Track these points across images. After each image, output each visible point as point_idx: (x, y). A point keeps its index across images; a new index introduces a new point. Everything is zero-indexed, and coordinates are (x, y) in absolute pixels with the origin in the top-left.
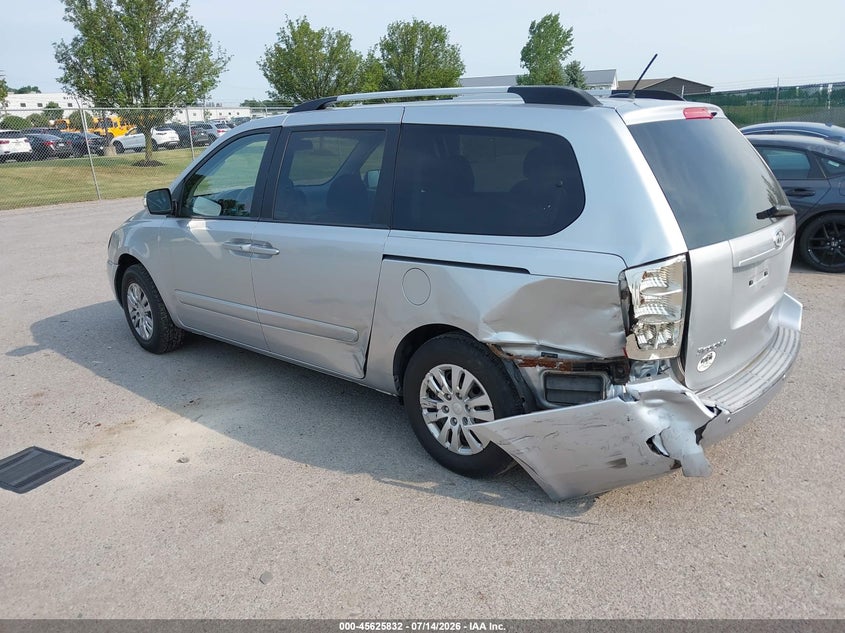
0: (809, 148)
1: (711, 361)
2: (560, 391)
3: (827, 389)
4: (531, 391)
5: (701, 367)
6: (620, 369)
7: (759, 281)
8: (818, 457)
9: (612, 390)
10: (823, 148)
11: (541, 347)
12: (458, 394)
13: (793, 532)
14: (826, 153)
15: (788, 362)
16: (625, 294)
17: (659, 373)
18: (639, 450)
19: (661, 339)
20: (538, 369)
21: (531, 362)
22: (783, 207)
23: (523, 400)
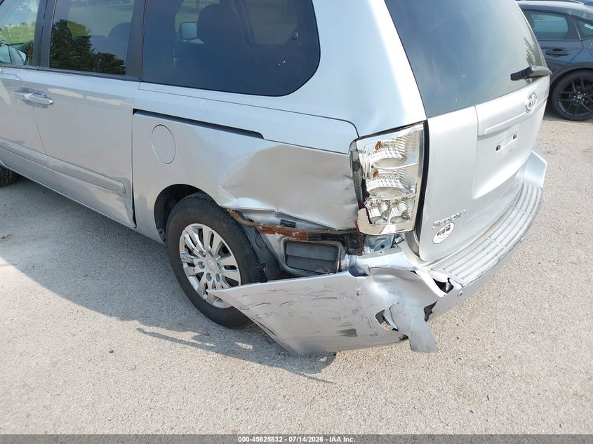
0: (570, 13)
1: (449, 232)
2: (300, 258)
3: (561, 232)
4: (273, 256)
5: (437, 239)
6: (354, 240)
7: (507, 143)
8: (547, 305)
9: (346, 261)
10: (582, 12)
11: (279, 215)
12: (210, 253)
13: (516, 395)
14: (584, 17)
15: (527, 224)
16: (356, 165)
17: (392, 247)
18: (369, 323)
19: (395, 212)
20: (278, 236)
21: (270, 229)
22: (539, 68)
23: (264, 265)
